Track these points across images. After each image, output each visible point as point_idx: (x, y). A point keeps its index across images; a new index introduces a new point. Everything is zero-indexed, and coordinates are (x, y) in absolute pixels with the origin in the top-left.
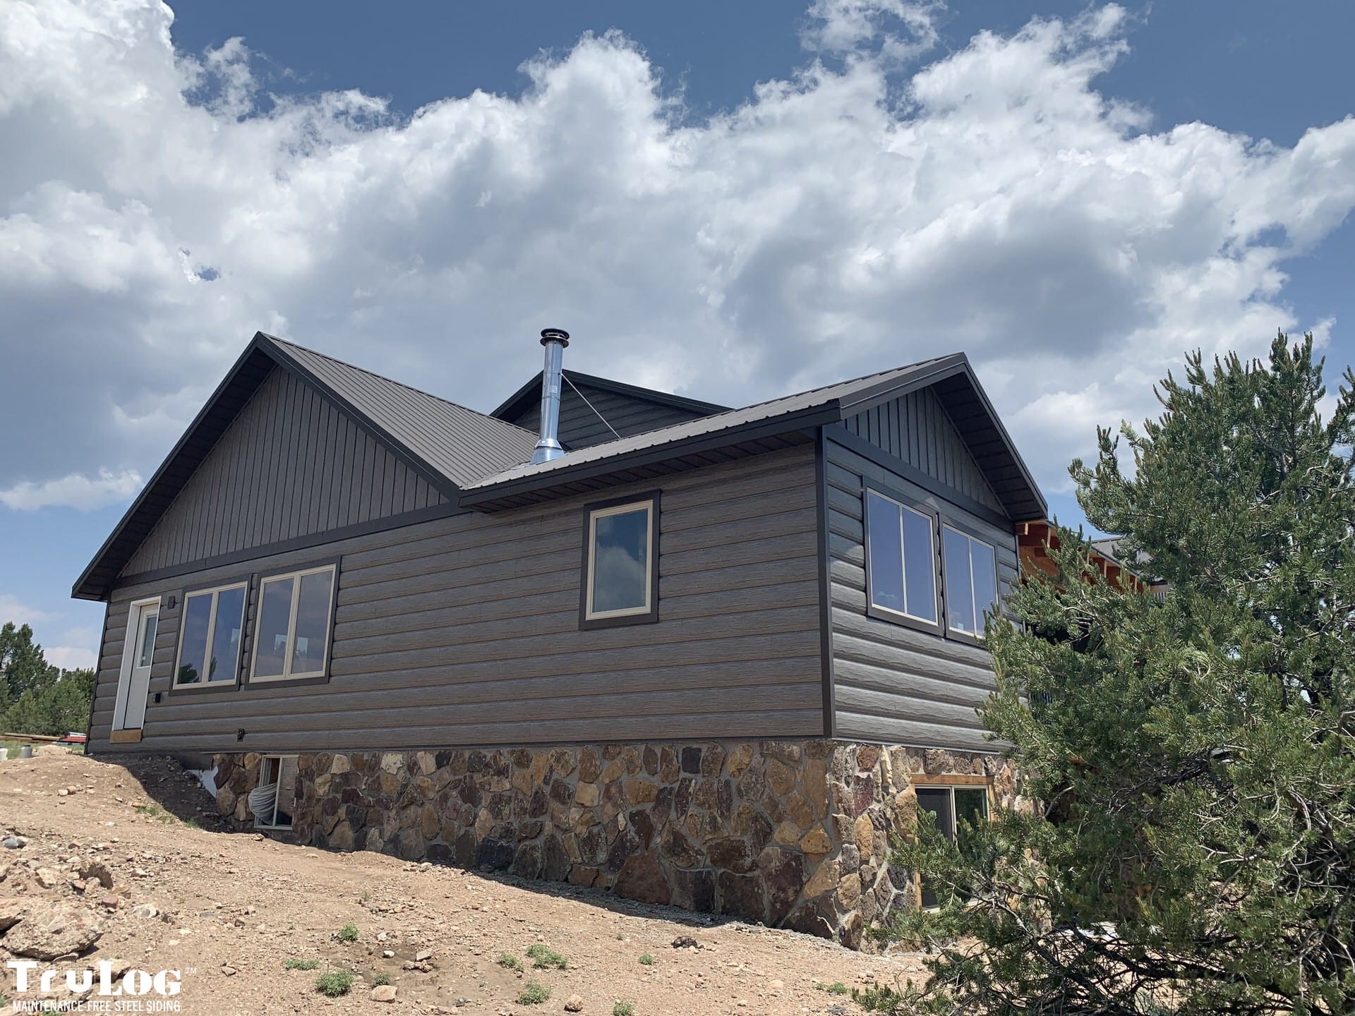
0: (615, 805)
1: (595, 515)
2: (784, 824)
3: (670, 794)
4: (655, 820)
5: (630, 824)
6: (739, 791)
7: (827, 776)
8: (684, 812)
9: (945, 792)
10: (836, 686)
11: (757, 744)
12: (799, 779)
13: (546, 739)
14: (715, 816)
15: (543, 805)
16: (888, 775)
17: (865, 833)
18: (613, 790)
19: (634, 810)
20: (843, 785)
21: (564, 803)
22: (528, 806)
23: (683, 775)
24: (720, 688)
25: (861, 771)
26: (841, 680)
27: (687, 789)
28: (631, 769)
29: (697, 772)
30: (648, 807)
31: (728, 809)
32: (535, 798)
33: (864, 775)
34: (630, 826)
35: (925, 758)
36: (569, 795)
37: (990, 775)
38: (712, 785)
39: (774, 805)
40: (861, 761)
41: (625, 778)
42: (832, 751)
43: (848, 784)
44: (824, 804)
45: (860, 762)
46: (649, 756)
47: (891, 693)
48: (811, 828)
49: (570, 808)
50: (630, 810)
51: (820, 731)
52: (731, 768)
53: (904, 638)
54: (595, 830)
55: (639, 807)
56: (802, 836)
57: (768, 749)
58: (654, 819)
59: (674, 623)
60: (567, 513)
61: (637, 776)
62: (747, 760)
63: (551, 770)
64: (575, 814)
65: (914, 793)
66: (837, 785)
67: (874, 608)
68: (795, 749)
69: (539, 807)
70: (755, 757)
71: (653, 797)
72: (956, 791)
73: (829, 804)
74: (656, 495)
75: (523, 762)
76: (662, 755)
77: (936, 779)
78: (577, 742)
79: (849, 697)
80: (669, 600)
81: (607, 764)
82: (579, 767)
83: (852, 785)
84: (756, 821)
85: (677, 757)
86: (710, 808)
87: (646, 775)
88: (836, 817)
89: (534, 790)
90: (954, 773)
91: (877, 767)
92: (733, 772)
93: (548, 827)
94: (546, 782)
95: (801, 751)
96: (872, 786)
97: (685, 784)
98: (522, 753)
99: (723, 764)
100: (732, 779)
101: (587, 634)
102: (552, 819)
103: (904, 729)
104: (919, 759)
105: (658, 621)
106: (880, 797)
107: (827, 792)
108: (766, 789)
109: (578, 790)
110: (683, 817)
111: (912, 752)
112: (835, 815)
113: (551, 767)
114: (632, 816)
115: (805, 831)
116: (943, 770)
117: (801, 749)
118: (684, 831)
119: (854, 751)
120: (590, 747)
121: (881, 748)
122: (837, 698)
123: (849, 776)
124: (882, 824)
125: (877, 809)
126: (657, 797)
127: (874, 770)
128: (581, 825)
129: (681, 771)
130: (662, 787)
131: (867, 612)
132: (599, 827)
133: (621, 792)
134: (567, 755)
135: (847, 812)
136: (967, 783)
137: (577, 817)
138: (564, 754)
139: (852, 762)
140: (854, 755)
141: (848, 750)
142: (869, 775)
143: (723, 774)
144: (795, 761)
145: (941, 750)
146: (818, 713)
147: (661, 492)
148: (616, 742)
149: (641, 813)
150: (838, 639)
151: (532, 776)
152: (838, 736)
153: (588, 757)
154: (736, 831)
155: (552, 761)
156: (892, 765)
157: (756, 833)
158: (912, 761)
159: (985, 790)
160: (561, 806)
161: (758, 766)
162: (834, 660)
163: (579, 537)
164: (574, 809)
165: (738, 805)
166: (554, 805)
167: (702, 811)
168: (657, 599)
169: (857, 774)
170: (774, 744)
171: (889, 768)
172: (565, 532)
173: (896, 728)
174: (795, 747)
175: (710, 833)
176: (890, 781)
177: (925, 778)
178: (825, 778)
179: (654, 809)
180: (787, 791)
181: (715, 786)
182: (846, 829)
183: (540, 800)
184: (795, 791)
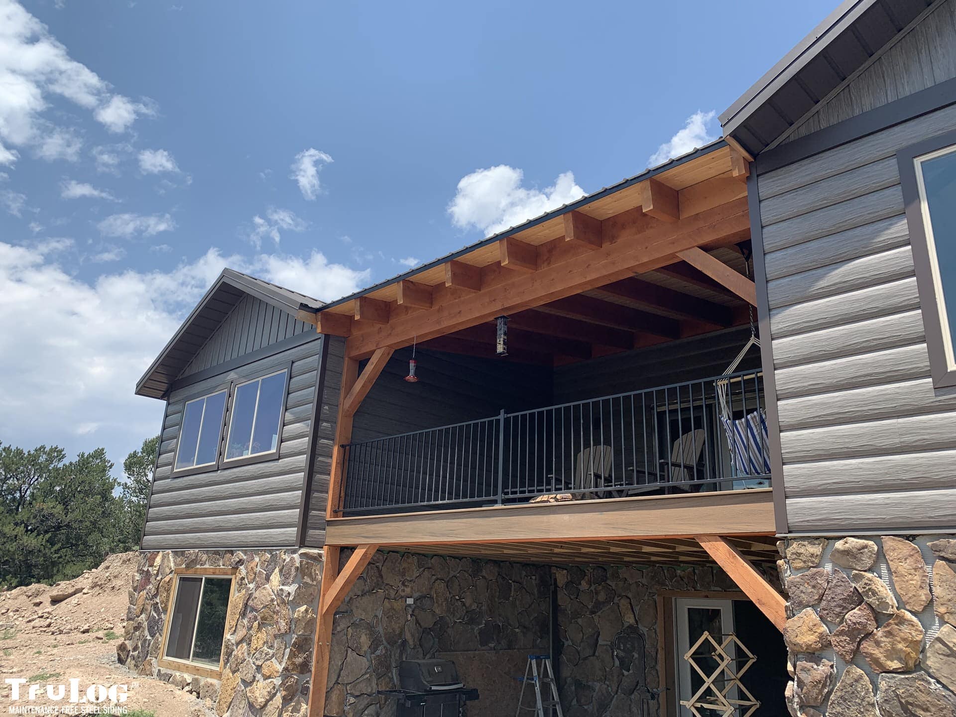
9: (197, 580)
20: (137, 574)
25: (148, 567)
37: (235, 568)
40: (149, 562)
72: (206, 578)
77: (191, 571)
83: (141, 574)
90: (206, 566)
96: (150, 575)
111: (179, 554)
116: (198, 565)
123: (140, 570)
124: (150, 597)
125: (149, 588)
131: (171, 476)
136: (214, 573)
139: (144, 563)
140: (146, 558)
145: (198, 550)
152: (143, 549)
158: (177, 560)
159: (231, 578)
177: (184, 570)
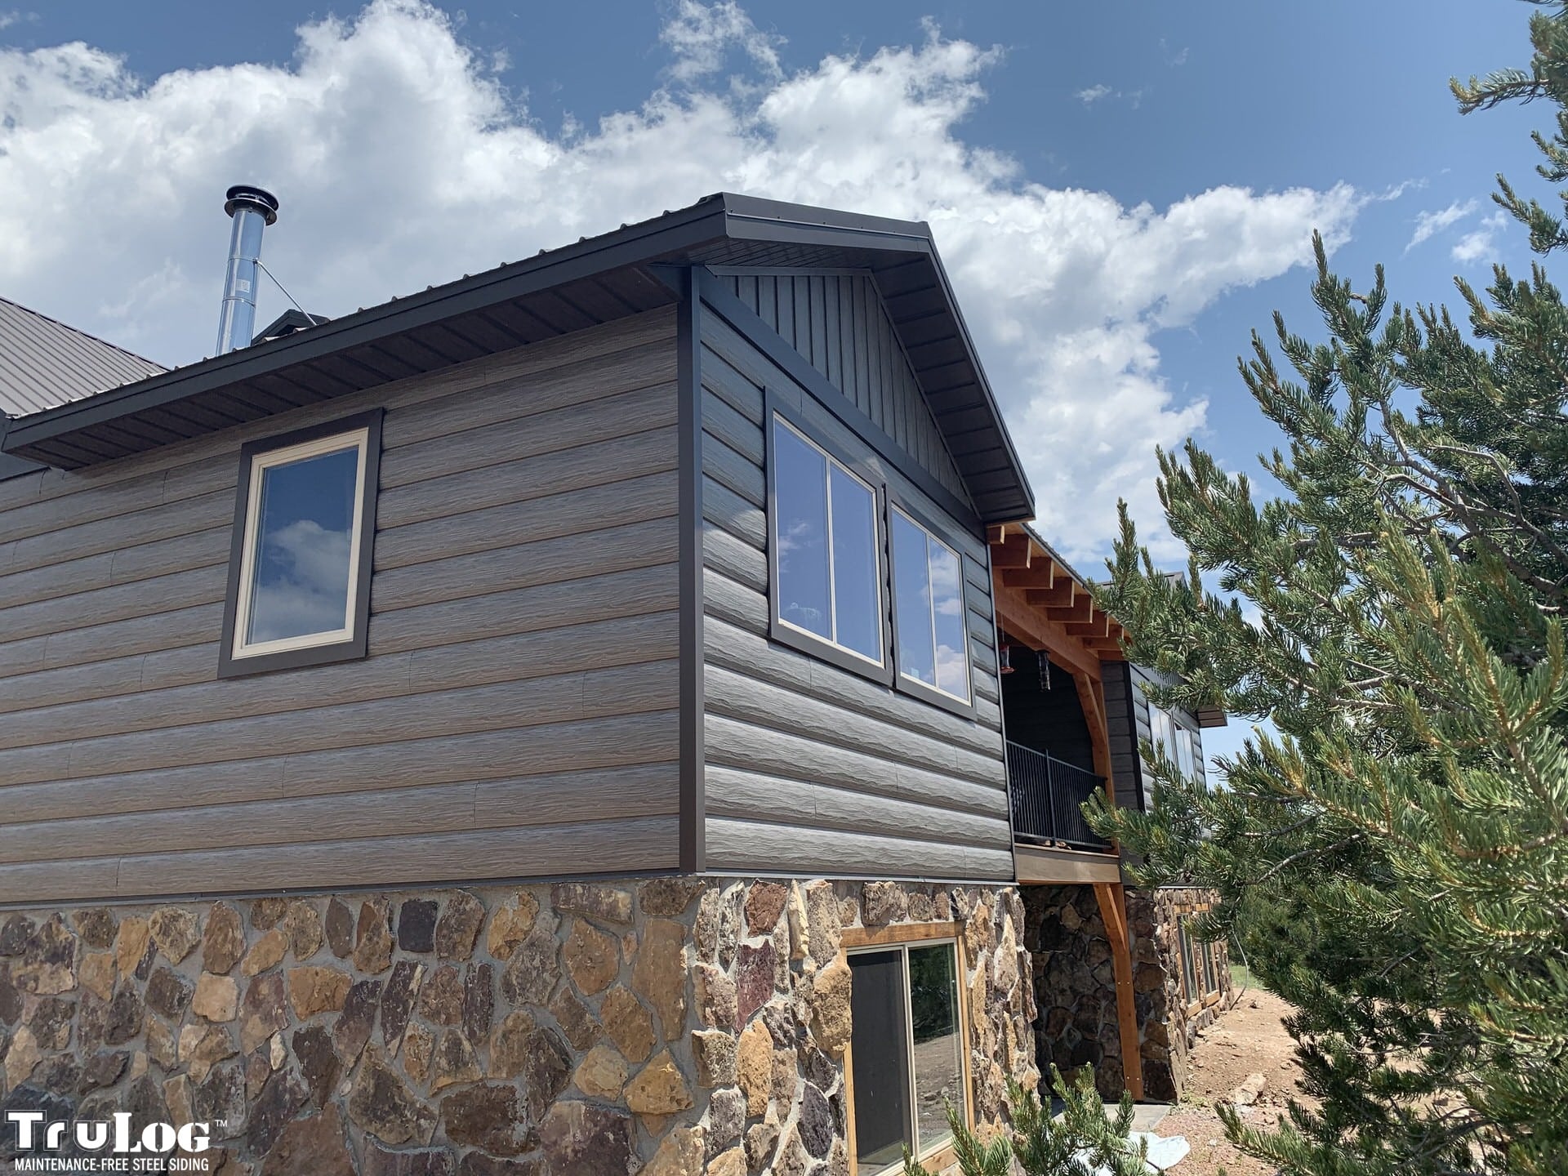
0: (268, 1018)
1: (262, 462)
2: (594, 1052)
3: (372, 993)
4: (341, 1047)
5: (293, 1054)
6: (508, 987)
7: (684, 951)
8: (398, 1030)
9: (892, 957)
10: (708, 769)
11: (548, 891)
12: (627, 958)
13: (146, 889)
14: (460, 1039)
15: (131, 1020)
16: (802, 938)
17: (756, 1060)
18: (264, 989)
19: (303, 1027)
20: (715, 967)
21: (170, 1016)
22: (102, 1019)
23: (400, 955)
24: (481, 780)
25: (754, 933)
26: (719, 758)
27: (406, 985)
28: (300, 945)
29: (426, 949)
30: (329, 1021)
31: (486, 1025)
32: (117, 1005)
33: (756, 943)
34: (294, 1060)
35: (863, 898)
36: (181, 1000)
37: (959, 920)
38: (454, 976)
39: (575, 1012)
40: (753, 915)
41: (290, 965)
42: (695, 898)
43: (725, 963)
44: (675, 1010)
45: (750, 916)
46: (337, 919)
47: (809, 782)
48: (648, 1060)
49: (181, 1026)
50: (296, 1028)
51: (672, 859)
52: (494, 939)
53: (830, 684)
54: (226, 1069)
55: (312, 1022)
56: (631, 1078)
57: (567, 902)
58: (339, 1047)
59: (397, 659)
60: (211, 463)
61: (314, 960)
62: (525, 924)
63: (152, 951)
64: (190, 1037)
65: (847, 968)
66: (703, 970)
67: (782, 626)
68: (622, 898)
69: (123, 1024)
70: (542, 916)
71: (340, 999)
72: (910, 951)
73: (686, 1008)
74: (374, 420)
75: (100, 933)
76: (362, 918)
77: (882, 933)
78: (202, 894)
79: (734, 789)
80: (390, 615)
81: (257, 936)
82: (204, 941)
83: (734, 965)
84: (538, 1048)
85: (390, 920)
86: (448, 1022)
87: (331, 957)
88: (699, 1038)
89: (116, 991)
90: (908, 921)
91: (782, 923)
92: (497, 949)
93: (139, 1064)
94: (140, 973)
95: (633, 904)
96: (772, 962)
97: (403, 972)
98: (101, 918)
99: (479, 932)
100: (496, 962)
101: (234, 685)
102: (148, 1048)
103: (830, 847)
104: (853, 901)
105: (367, 656)
106: (787, 982)
107: (682, 985)
108: (563, 981)
109: (200, 987)
110: (396, 1042)
111: (842, 889)
112: (698, 1033)
113: (152, 944)
114: (298, 1039)
115: (633, 1068)
116: (891, 917)
117: (632, 897)
118: (397, 1070)
119: (739, 896)
120: (226, 903)
121: (790, 886)
122: (709, 791)
123: (728, 948)
124: (792, 1034)
125: (780, 1007)
126: (348, 1000)
127: (776, 931)
128: (200, 1058)
129: (397, 947)
130: (359, 980)
131: (769, 631)
132: (235, 1062)
133: (279, 990)
134: (182, 920)
135: (723, 1023)
136: (927, 936)
137: (194, 1043)
138: (175, 918)
139: (736, 919)
140: (738, 905)
141: (727, 894)
142: (767, 942)
143: (479, 951)
144: (621, 923)
145: (890, 883)
146: (669, 823)
147: (384, 412)
148: (274, 894)
149: (316, 1034)
150: (714, 679)
151: (115, 963)
152: (709, 869)
153: (222, 923)
154: (499, 1068)
155: (153, 933)
156: (810, 918)
157: (538, 1074)
158: (843, 905)
159: (952, 945)
160: (165, 1022)
161: (546, 935)
162: (706, 716)
163: (229, 505)
164: (188, 1027)
165: (505, 1014)
166: (154, 1020)
167: (433, 1028)
168: (367, 612)
169: (746, 941)
170: (579, 889)
171: (804, 923)
172: (206, 497)
173: (817, 846)
174: (621, 895)
175: (448, 1073)
176: (805, 948)
177: (864, 936)
178: (678, 957)
179: (340, 1024)
180: (604, 983)
181: (461, 979)
182: (721, 1059)
183: (125, 1009)
184: (619, 985)
